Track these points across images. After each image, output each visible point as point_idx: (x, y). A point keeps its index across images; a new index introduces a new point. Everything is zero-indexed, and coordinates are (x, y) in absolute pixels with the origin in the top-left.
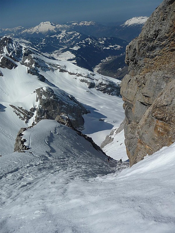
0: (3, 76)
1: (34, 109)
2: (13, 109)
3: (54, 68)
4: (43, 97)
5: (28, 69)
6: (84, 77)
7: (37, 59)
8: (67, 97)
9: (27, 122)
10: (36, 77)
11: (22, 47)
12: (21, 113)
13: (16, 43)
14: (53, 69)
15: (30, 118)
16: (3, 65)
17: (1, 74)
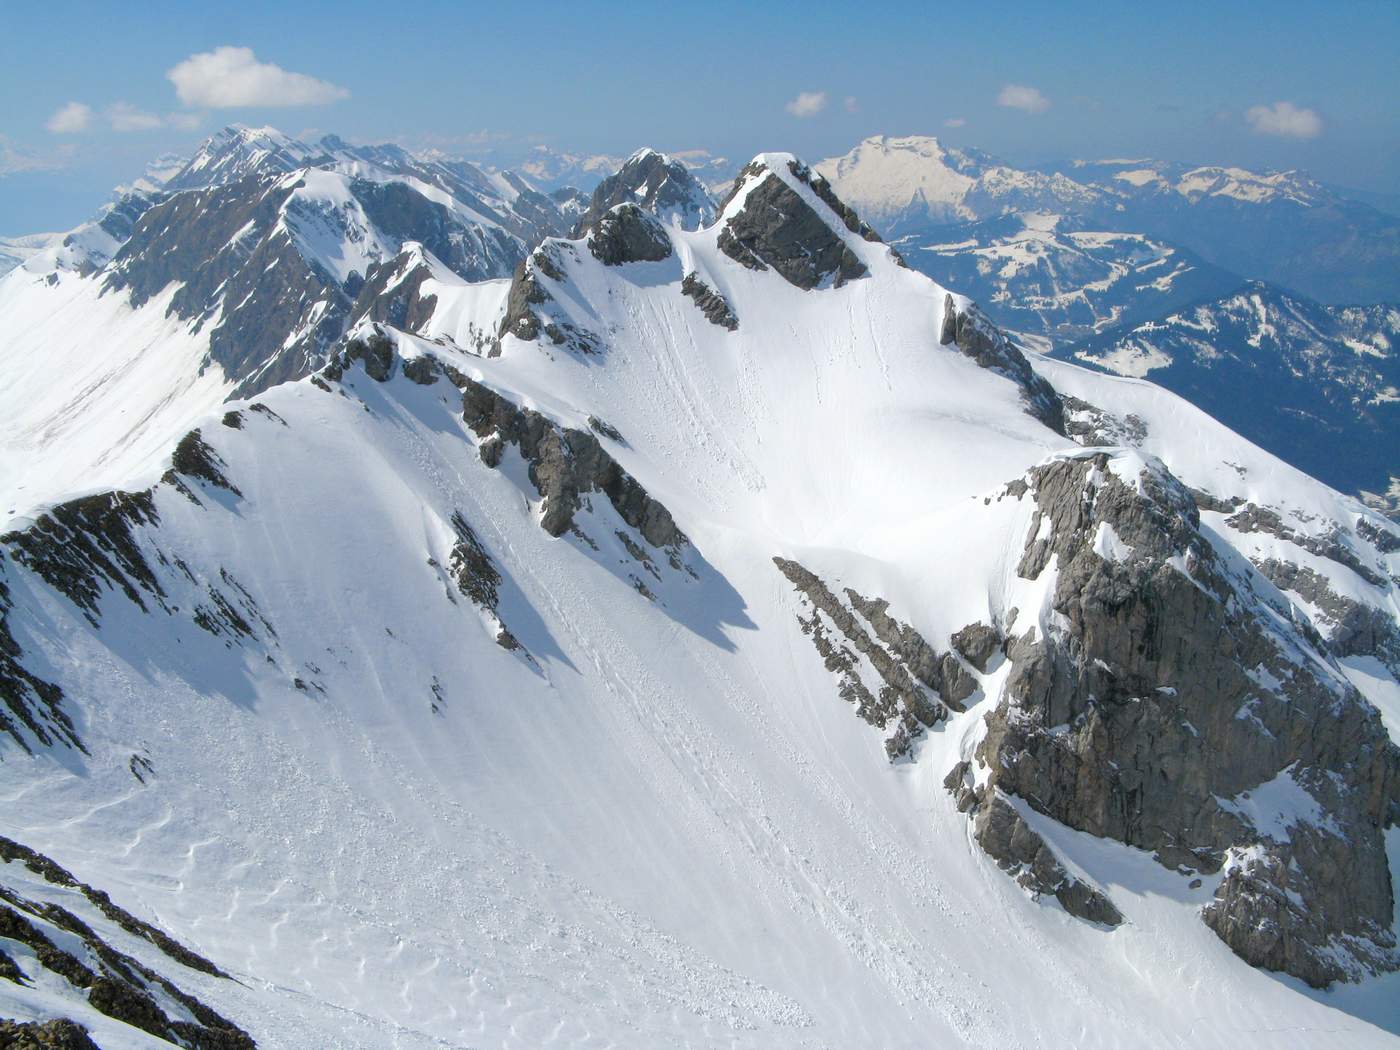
0: (732, 325)
1: (987, 644)
2: (798, 603)
4: (1105, 540)
5: (950, 304)
6: (1301, 542)
9: (901, 749)
10: (1007, 385)
15: (935, 718)
16: (750, 241)
17: (721, 313)
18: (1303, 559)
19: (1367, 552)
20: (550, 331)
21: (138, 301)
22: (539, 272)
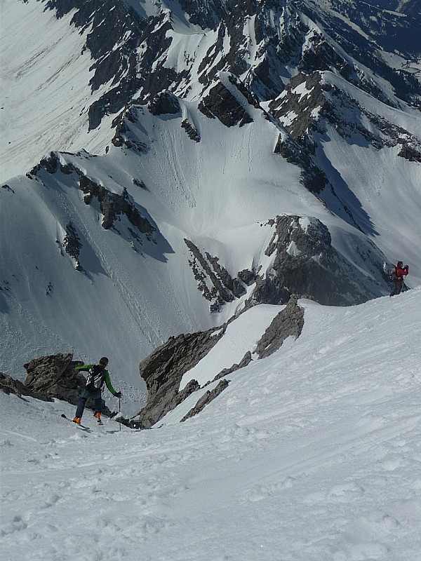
0: (198, 140)
1: (249, 276)
2: (189, 255)
3: (384, 137)
4: (292, 248)
5: (280, 137)
7: (336, 92)
8: (374, 268)
9: (215, 309)
10: (297, 170)
11: (305, 29)
12: (208, 276)
13: (292, 12)
14: (378, 139)
15: (230, 299)
16: (209, 107)
17: (194, 135)
20: (126, 143)
21: (59, 16)
22: (126, 119)
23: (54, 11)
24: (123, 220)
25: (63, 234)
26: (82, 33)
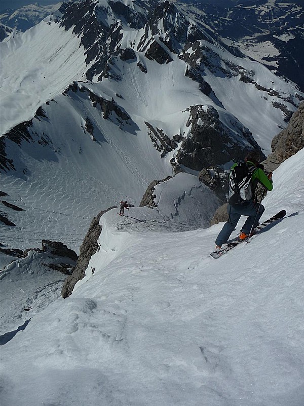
0: (146, 72)
1: (179, 138)
2: (148, 130)
3: (232, 71)
4: (200, 121)
5: (187, 67)
6: (282, 98)
7: (208, 50)
8: (239, 131)
9: (163, 156)
10: (198, 84)
11: (188, 23)
12: (158, 140)
13: (180, 15)
14: (230, 73)
15: (170, 150)
16: (151, 54)
17: (144, 70)
18: (283, 102)
19: (297, 101)
20: (111, 76)
21: (67, 29)
22: (109, 63)
23: (64, 27)
24: (113, 114)
25: (85, 123)
26: (78, 37)
